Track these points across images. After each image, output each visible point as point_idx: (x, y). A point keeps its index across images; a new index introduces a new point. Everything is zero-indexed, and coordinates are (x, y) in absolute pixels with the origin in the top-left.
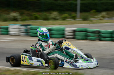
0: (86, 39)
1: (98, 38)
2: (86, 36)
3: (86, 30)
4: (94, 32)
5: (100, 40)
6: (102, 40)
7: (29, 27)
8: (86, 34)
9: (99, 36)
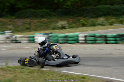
0: (95, 43)
1: (104, 42)
2: (95, 40)
3: (94, 35)
4: (100, 37)
5: (106, 43)
6: (108, 43)
7: (50, 35)
8: (95, 38)
9: (106, 40)
